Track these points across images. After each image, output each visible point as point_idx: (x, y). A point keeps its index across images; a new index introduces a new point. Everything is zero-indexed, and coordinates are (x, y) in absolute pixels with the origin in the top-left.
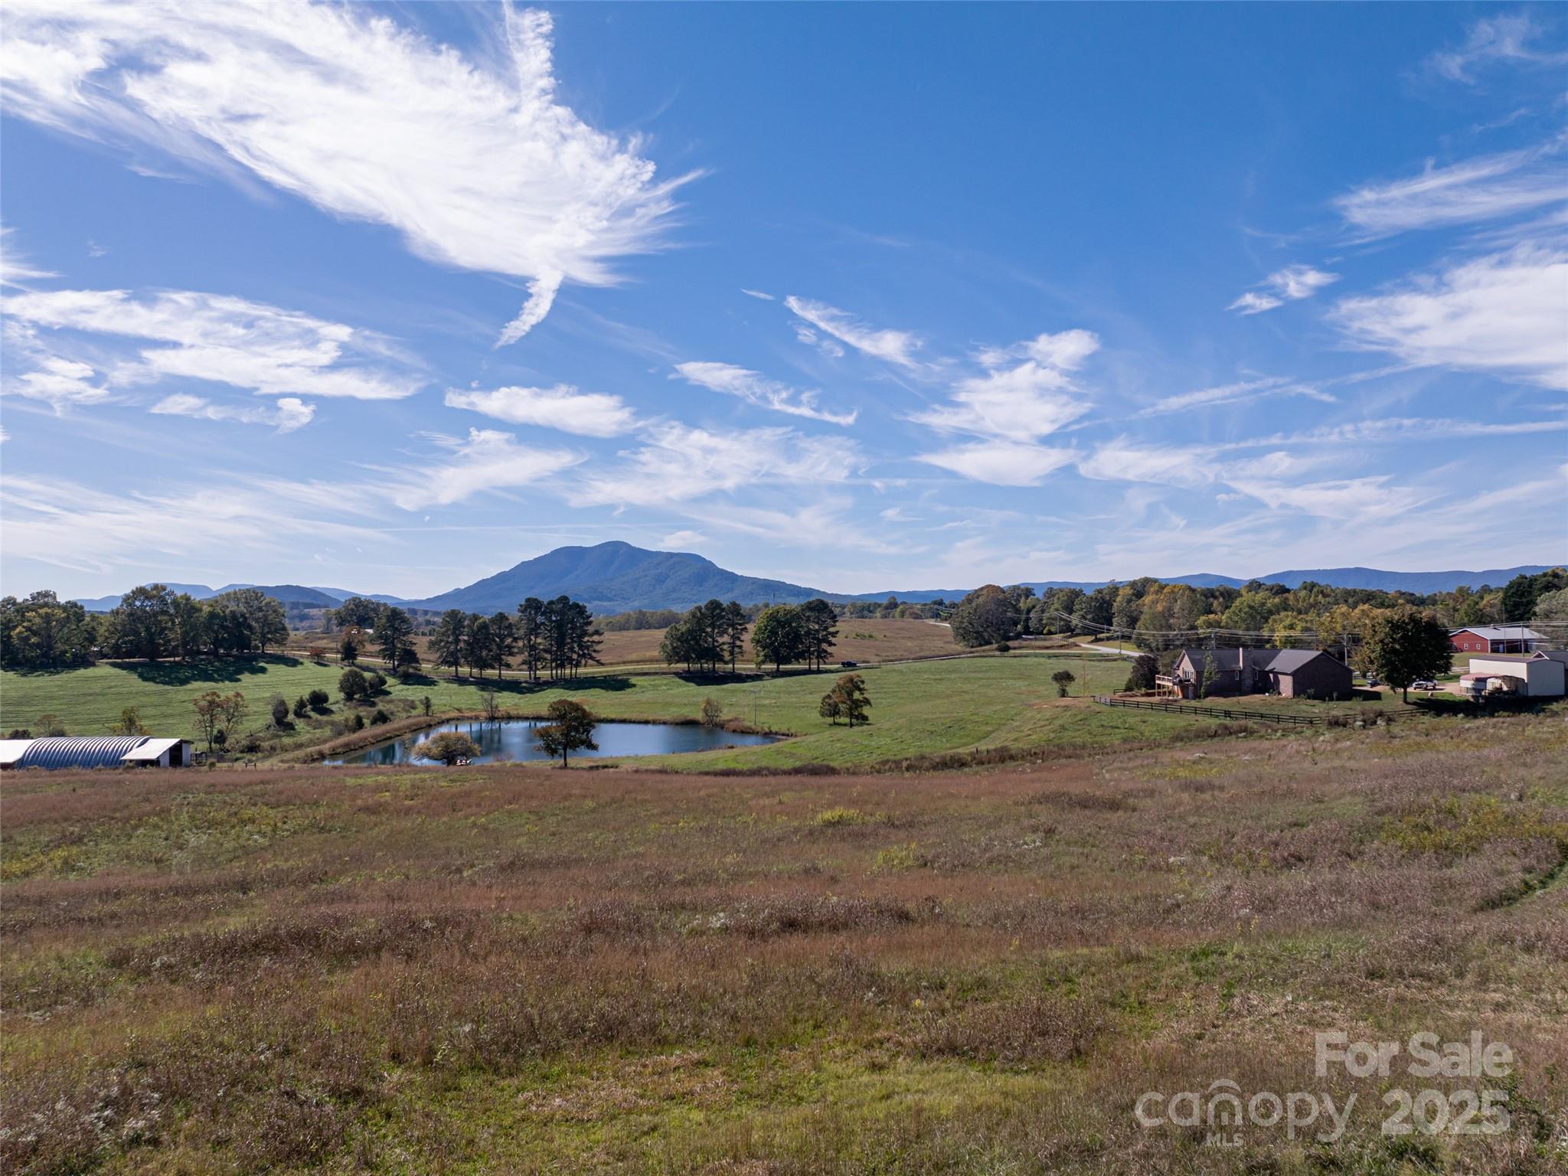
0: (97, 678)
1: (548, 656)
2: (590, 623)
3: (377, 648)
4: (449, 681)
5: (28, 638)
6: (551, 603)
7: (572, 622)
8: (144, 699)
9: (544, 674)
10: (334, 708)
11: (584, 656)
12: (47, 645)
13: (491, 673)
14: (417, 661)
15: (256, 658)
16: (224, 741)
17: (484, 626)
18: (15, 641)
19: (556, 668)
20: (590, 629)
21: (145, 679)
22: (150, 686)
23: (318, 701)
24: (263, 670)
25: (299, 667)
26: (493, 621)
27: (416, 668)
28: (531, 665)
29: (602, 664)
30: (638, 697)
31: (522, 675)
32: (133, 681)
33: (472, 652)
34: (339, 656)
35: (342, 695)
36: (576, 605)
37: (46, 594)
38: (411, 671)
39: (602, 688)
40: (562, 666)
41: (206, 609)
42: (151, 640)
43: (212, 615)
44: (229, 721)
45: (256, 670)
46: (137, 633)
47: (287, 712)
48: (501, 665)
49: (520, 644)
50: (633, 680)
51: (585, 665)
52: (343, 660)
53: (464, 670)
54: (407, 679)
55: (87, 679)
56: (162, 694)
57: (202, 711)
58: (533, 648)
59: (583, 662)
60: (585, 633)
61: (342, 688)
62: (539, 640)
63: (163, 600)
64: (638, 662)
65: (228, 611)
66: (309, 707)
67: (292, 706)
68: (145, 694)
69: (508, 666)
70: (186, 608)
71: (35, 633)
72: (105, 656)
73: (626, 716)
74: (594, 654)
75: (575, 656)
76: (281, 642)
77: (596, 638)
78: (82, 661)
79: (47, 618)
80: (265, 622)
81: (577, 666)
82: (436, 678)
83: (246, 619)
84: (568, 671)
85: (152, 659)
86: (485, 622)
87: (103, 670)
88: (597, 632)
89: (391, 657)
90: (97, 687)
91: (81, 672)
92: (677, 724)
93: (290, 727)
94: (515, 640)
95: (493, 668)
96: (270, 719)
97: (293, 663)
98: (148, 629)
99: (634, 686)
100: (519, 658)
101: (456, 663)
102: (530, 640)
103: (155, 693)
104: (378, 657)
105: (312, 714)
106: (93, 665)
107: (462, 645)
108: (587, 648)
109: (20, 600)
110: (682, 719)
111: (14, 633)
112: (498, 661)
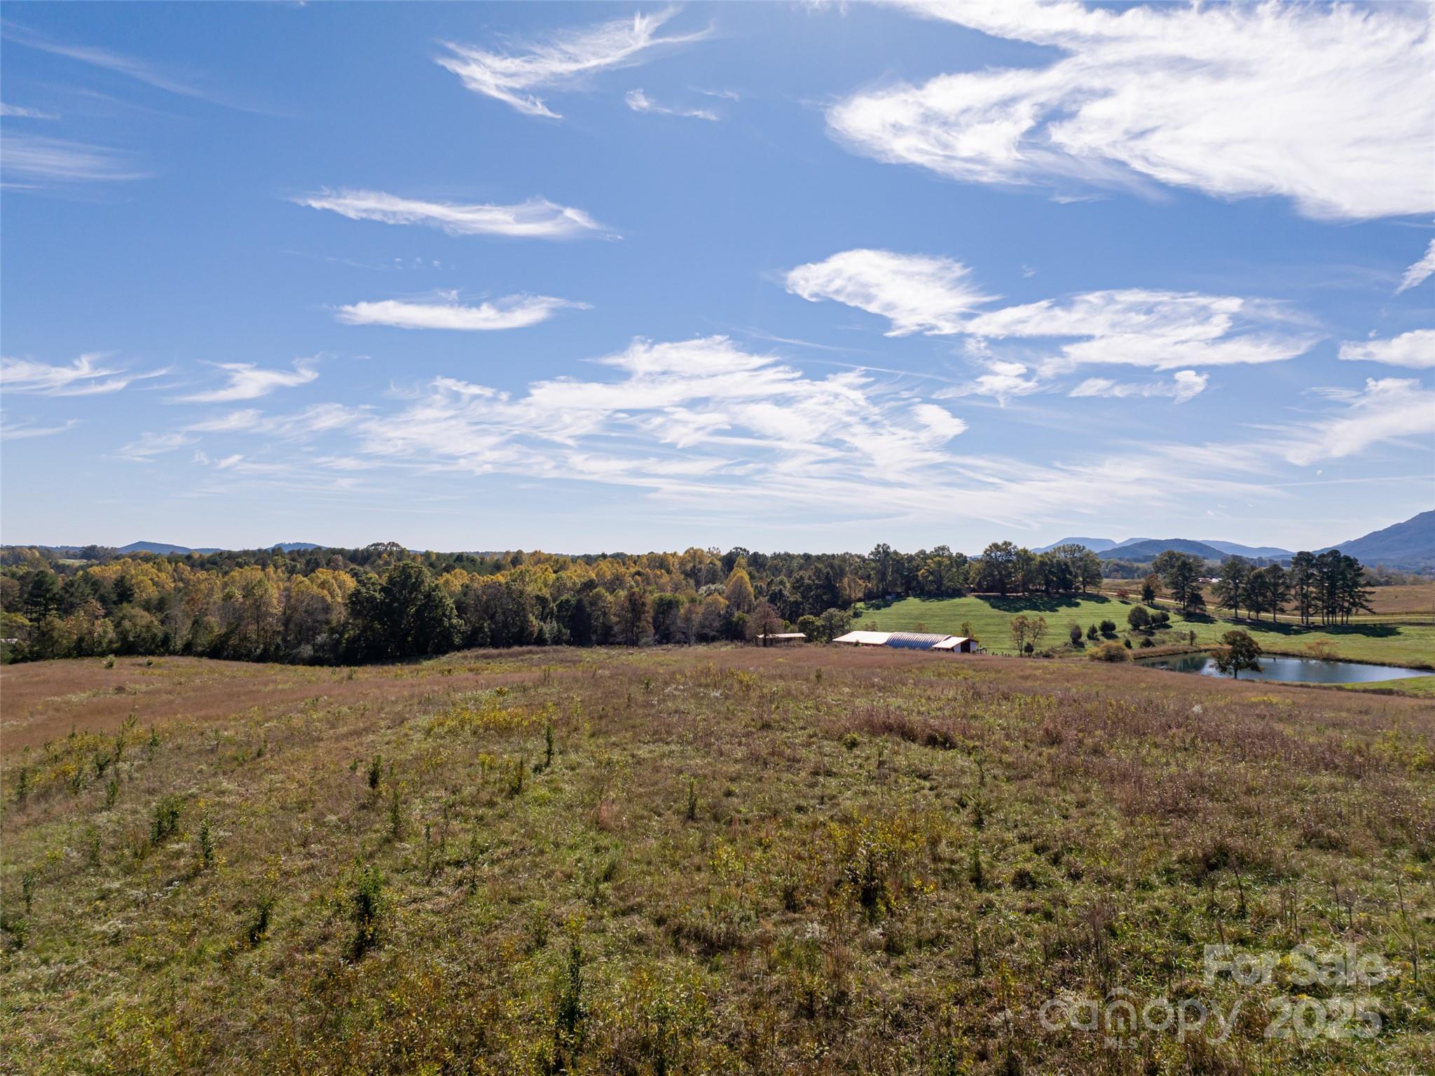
0: (964, 605)
1: (1320, 603)
2: (1361, 575)
3: (1170, 591)
4: (1227, 621)
5: (928, 577)
6: (1322, 556)
7: (1342, 573)
8: (989, 621)
9: (1317, 619)
10: (1119, 635)
11: (1354, 604)
12: (939, 581)
13: (1264, 615)
14: (1203, 603)
15: (1076, 595)
16: (1032, 650)
17: (1260, 576)
18: (920, 578)
19: (1328, 614)
20: (1362, 580)
21: (993, 607)
22: (996, 612)
23: (1108, 629)
24: (1077, 605)
25: (1107, 604)
26: (1268, 571)
27: (1201, 609)
28: (1304, 612)
29: (1374, 613)
30: (1397, 644)
31: (1296, 619)
32: (986, 607)
33: (1249, 597)
34: (1140, 597)
35: (1130, 626)
36: (1347, 558)
37: (943, 548)
38: (1198, 611)
39: (1364, 634)
40: (1333, 613)
41: (1039, 559)
42: (1001, 580)
43: (1042, 564)
44: (1035, 637)
45: (1070, 605)
46: (991, 575)
47: (1080, 635)
48: (1275, 610)
49: (1293, 592)
50: (1401, 629)
51: (1356, 614)
52: (1143, 600)
53: (1243, 612)
54: (1189, 617)
55: (958, 605)
56: (1002, 617)
57: (1016, 629)
58: (1305, 596)
59: (1354, 610)
60: (1357, 584)
61: (1130, 621)
62: (1311, 589)
63: (1009, 553)
64: (1421, 613)
65: (1055, 560)
66: (1099, 633)
67: (1085, 631)
68: (992, 617)
69: (1282, 611)
70: (1025, 557)
71: (931, 573)
72: (973, 590)
73: (1365, 658)
74: (1365, 603)
75: (1346, 604)
76: (1096, 584)
77: (1368, 589)
78: (957, 593)
79: (939, 564)
80: (1085, 569)
81: (1348, 612)
82: (1216, 618)
83: (1067, 566)
84: (1339, 619)
85: (1003, 594)
86: (1260, 573)
87: (971, 600)
88: (1369, 584)
89: (1182, 599)
90: (962, 611)
91: (957, 600)
92: (1412, 668)
93: (1082, 645)
94: (1288, 587)
95: (1268, 611)
96: (1068, 639)
97: (1102, 600)
98: (1000, 573)
99: (1399, 634)
100: (1295, 603)
101: (1236, 606)
102: (1302, 589)
103: (997, 616)
104: (1172, 598)
105: (1102, 638)
106: (965, 596)
107: (1240, 591)
108: (1360, 597)
109: (928, 552)
110: (1418, 663)
111: (920, 573)
112: (1273, 606)
